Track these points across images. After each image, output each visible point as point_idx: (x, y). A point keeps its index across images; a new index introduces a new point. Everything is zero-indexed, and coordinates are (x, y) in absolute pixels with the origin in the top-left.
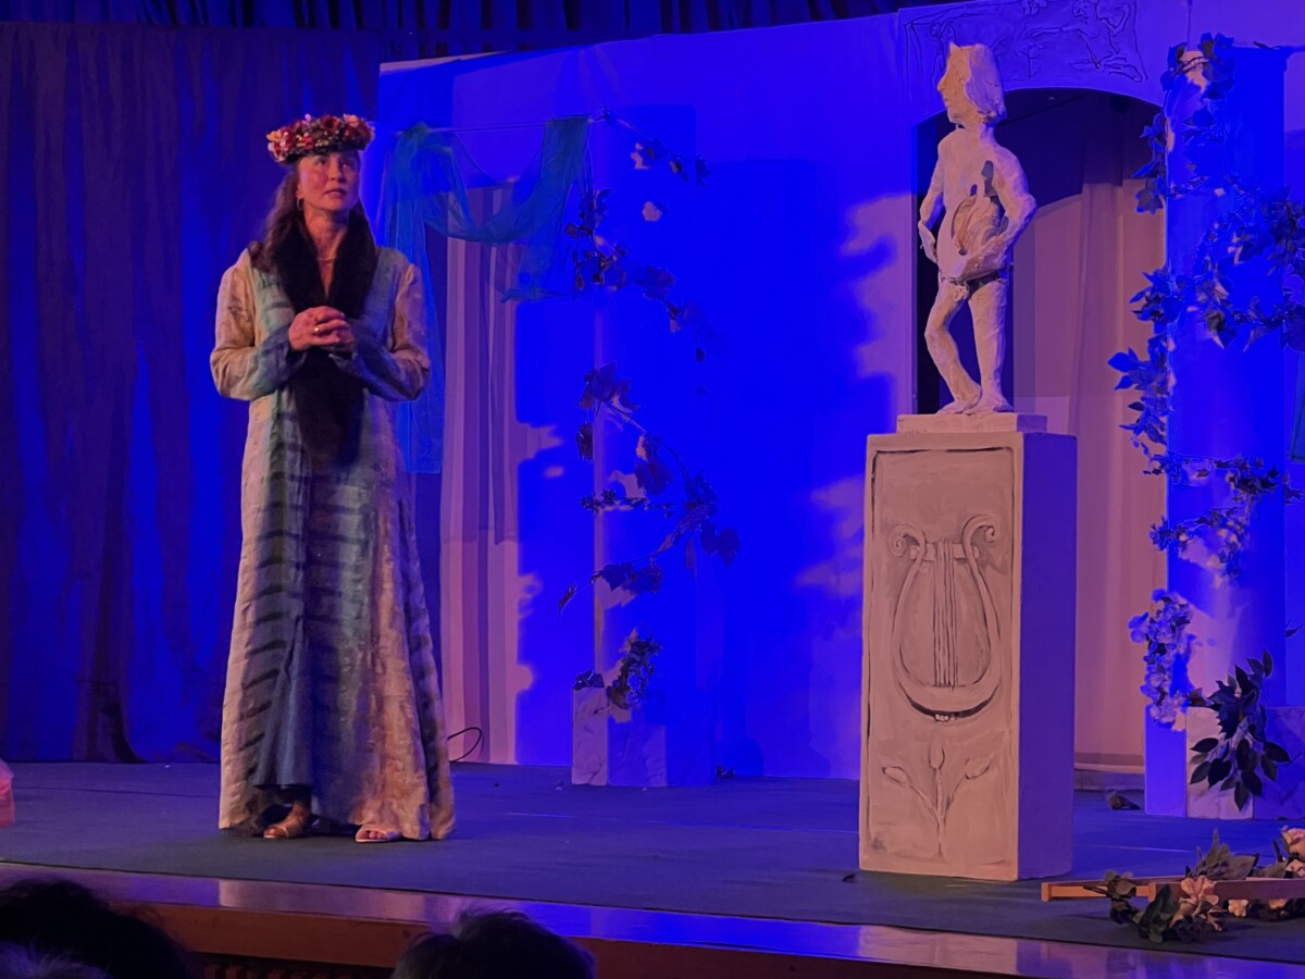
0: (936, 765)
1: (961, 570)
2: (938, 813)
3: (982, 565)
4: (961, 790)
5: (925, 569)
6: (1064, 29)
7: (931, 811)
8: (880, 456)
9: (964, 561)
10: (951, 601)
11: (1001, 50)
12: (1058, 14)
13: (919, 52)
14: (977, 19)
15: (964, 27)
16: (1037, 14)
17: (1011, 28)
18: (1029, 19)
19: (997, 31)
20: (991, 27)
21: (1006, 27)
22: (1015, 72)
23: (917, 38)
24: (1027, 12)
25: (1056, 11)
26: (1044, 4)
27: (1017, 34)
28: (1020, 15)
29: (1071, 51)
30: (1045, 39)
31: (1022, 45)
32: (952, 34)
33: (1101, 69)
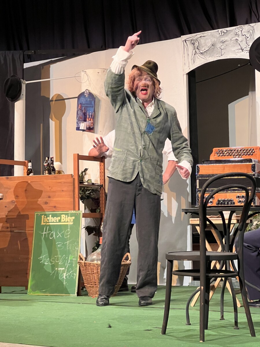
6: (232, 39)
11: (213, 47)
12: (230, 35)
13: (188, 50)
14: (205, 38)
15: (201, 40)
16: (223, 35)
17: (216, 40)
18: (221, 37)
19: (211, 41)
20: (210, 40)
21: (214, 40)
22: (217, 54)
23: (187, 45)
24: (220, 34)
25: (229, 33)
26: (225, 31)
27: (217, 42)
28: (218, 36)
29: (234, 46)
30: (226, 43)
31: (219, 45)
32: (197, 43)
33: (244, 51)
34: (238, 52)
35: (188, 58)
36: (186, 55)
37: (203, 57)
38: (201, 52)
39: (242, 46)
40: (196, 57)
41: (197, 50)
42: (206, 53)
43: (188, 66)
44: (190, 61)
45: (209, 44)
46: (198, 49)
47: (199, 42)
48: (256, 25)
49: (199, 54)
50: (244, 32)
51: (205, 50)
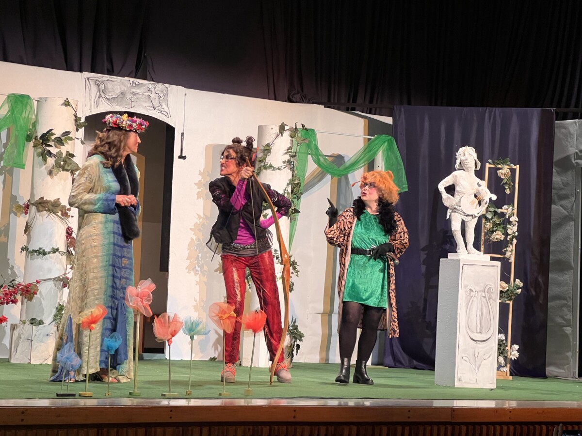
0: (476, 356)
1: (484, 300)
2: (476, 370)
3: (489, 299)
4: (482, 363)
5: (475, 299)
6: (144, 94)
7: (475, 369)
8: (464, 266)
9: (485, 297)
10: (481, 309)
11: (122, 96)
12: (142, 88)
13: (90, 90)
14: (113, 83)
15: (108, 84)
16: (135, 86)
17: (126, 89)
18: (132, 87)
19: (120, 89)
20: (119, 87)
21: (124, 88)
22: (126, 105)
23: (90, 84)
24: (132, 85)
25: (142, 87)
26: (137, 83)
27: (127, 92)
28: (129, 85)
29: (146, 102)
30: (138, 96)
31: (129, 96)
32: (103, 86)
33: (156, 110)
34: (149, 109)
35: (90, 100)
36: (88, 95)
37: (109, 103)
38: (108, 97)
39: (154, 104)
40: (100, 101)
41: (102, 94)
42: (113, 100)
43: (89, 108)
44: (93, 103)
45: (118, 91)
46: (104, 93)
47: (106, 85)
48: (170, 87)
49: (104, 99)
50: (158, 90)
51: (112, 97)
